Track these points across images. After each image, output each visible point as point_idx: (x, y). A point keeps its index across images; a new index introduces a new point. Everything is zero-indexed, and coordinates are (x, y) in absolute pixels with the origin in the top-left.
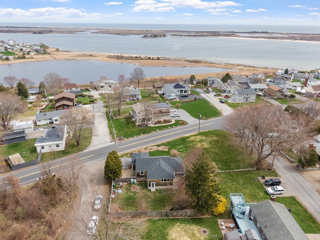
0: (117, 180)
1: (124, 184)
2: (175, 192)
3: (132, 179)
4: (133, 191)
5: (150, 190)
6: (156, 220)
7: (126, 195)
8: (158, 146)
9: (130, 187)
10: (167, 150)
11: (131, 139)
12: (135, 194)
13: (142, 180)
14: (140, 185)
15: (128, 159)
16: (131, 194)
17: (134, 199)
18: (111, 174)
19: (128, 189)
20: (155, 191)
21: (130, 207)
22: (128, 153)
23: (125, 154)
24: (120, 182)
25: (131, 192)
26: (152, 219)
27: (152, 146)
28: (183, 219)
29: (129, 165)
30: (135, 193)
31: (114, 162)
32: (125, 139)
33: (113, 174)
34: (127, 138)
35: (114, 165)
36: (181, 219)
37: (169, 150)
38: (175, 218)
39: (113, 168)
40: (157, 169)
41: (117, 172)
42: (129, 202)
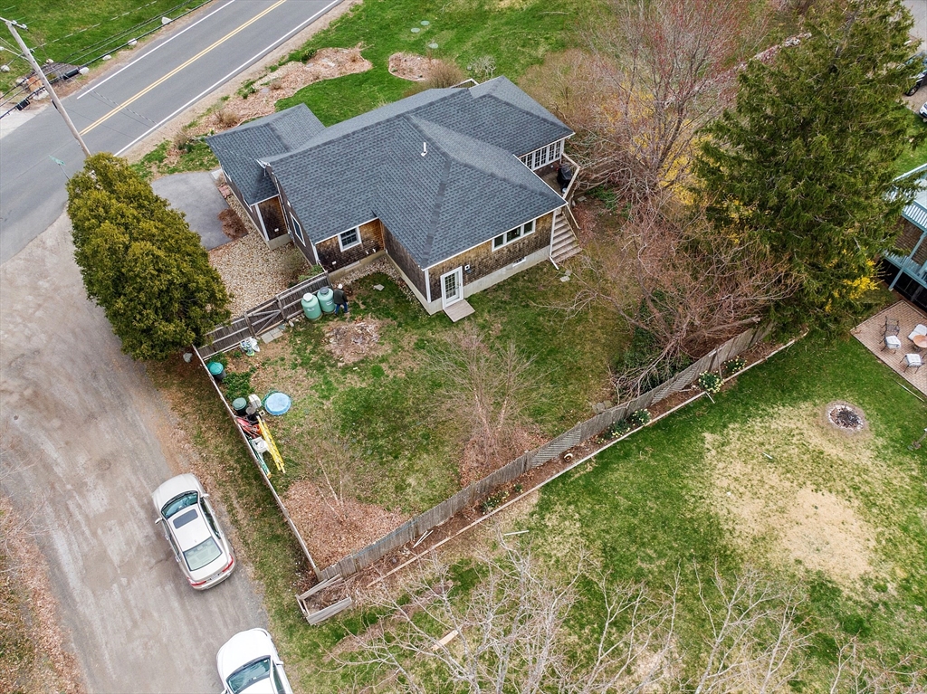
0: (220, 334)
1: (267, 338)
2: (568, 272)
3: (308, 296)
4: (350, 358)
5: (442, 316)
6: (589, 468)
7: (327, 405)
8: (305, 59)
9: (318, 344)
10: (366, 66)
11: (118, 65)
12: (378, 372)
13: (355, 276)
14: (366, 311)
15: (186, 182)
16: (354, 382)
17: (388, 407)
18: (169, 320)
19: (314, 358)
20: (472, 311)
21: (403, 463)
22: (163, 147)
23: (149, 158)
24: (241, 336)
25: (346, 369)
26: (567, 475)
27: (273, 69)
28: (705, 399)
29: (222, 217)
30: (372, 367)
31: (151, 237)
32: (84, 70)
33: (184, 313)
34: (95, 61)
35: (161, 253)
36: (699, 403)
37: (375, 64)
38: (672, 415)
39: (165, 277)
40: (443, 187)
41: (198, 290)
42: (372, 436)
